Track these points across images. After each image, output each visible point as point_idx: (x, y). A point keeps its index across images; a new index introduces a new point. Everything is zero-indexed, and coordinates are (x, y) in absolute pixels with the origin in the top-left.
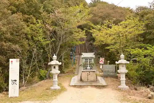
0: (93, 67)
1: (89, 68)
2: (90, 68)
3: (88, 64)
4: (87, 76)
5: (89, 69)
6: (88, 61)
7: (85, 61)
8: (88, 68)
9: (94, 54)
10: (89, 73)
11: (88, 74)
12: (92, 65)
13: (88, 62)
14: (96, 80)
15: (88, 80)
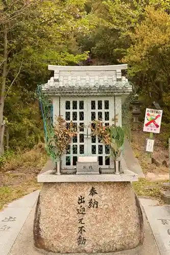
0: (116, 154)
1: (88, 158)
2: (94, 158)
3: (88, 131)
4: (73, 216)
5: (89, 169)
6: (87, 111)
7: (64, 111)
8: (81, 159)
9: (124, 73)
10: (87, 197)
11: (81, 200)
12: (113, 144)
13: (87, 120)
14: (136, 241)
15: (81, 240)
